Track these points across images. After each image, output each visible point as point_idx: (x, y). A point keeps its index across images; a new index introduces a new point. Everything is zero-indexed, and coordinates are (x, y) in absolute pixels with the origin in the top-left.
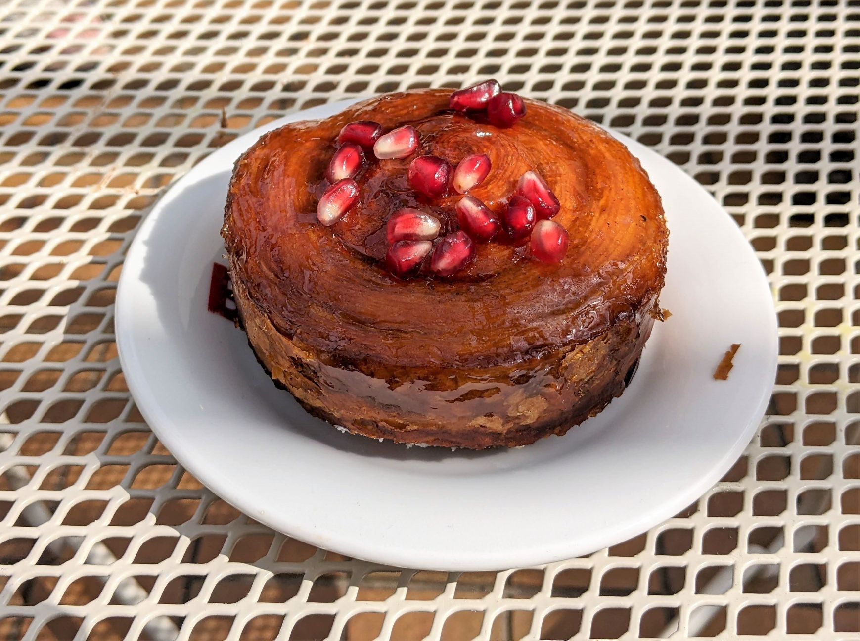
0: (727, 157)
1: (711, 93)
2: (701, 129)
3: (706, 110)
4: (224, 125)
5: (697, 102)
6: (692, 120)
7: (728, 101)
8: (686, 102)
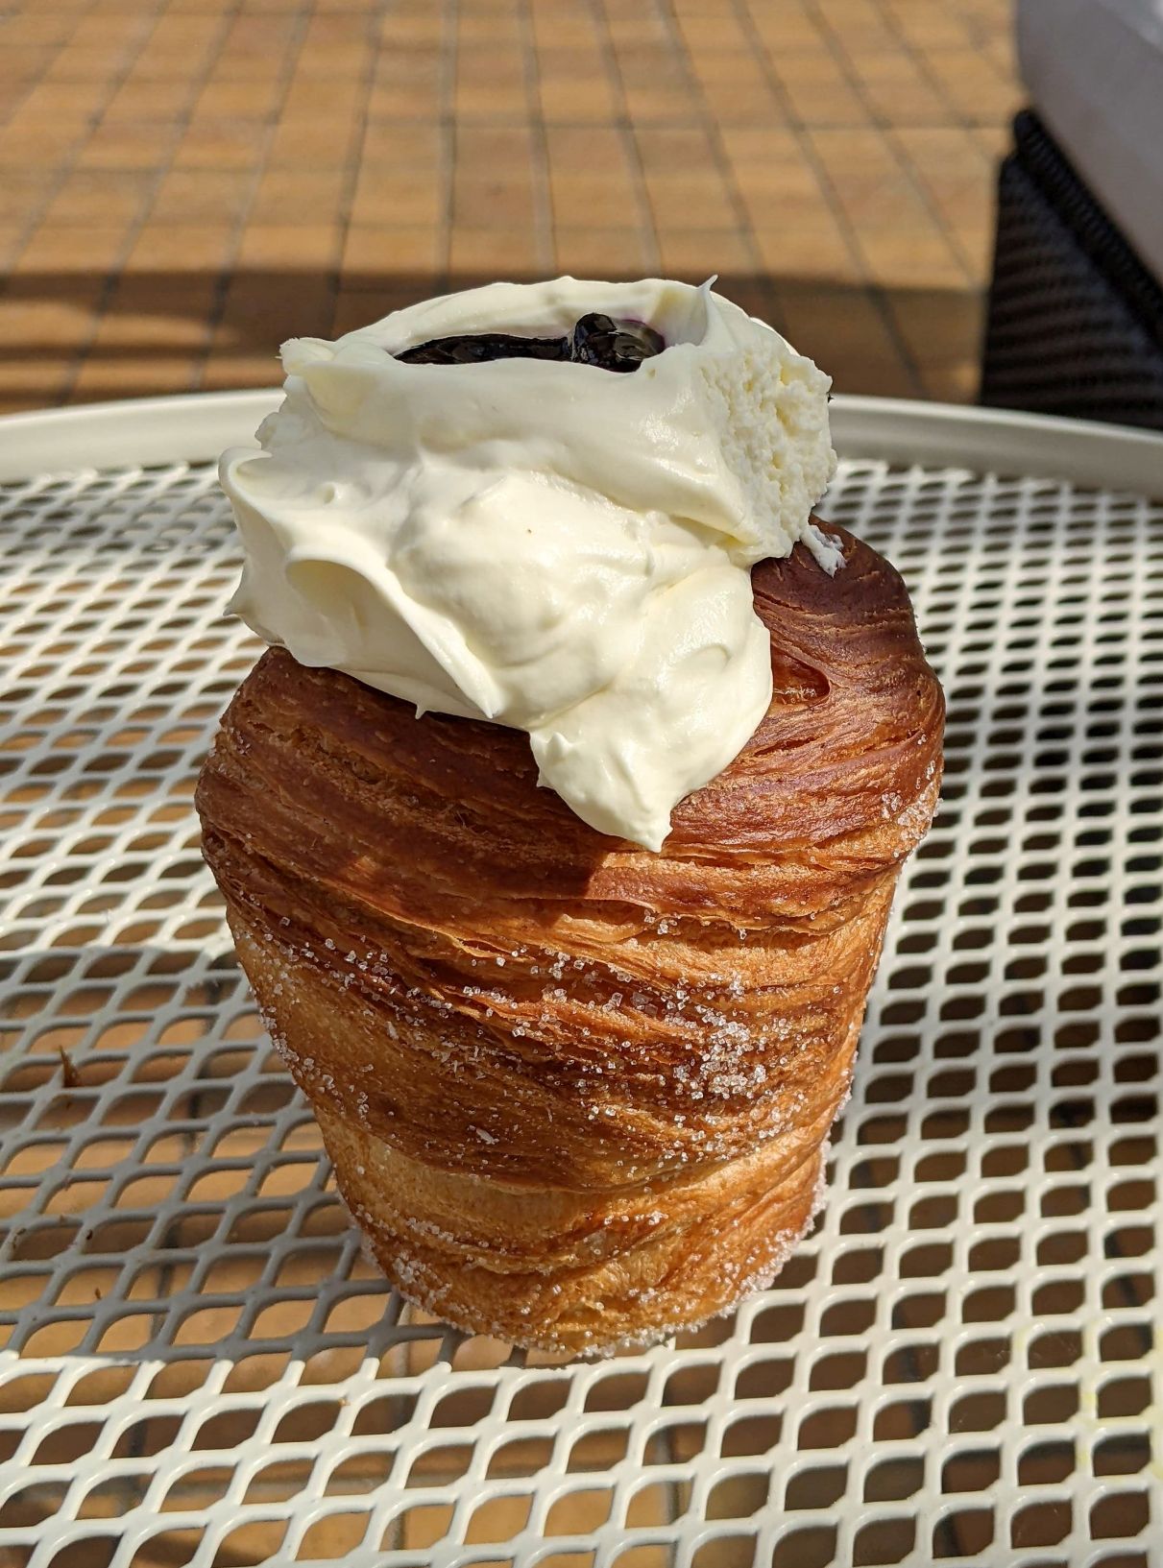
0: (1044, 1075)
1: (1000, 953)
2: (991, 1024)
3: (996, 988)
4: (69, 1081)
5: (976, 972)
6: (971, 1007)
7: (1033, 967)
8: (956, 975)
